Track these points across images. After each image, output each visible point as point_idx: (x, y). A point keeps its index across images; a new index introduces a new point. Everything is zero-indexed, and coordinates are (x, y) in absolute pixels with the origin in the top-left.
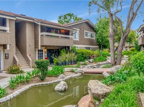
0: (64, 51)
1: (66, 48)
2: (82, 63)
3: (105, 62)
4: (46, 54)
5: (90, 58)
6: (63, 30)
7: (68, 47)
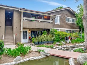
0: (45, 32)
1: (47, 31)
2: (58, 43)
3: (82, 44)
4: (30, 35)
5: (67, 39)
6: (46, 16)
7: (49, 30)
